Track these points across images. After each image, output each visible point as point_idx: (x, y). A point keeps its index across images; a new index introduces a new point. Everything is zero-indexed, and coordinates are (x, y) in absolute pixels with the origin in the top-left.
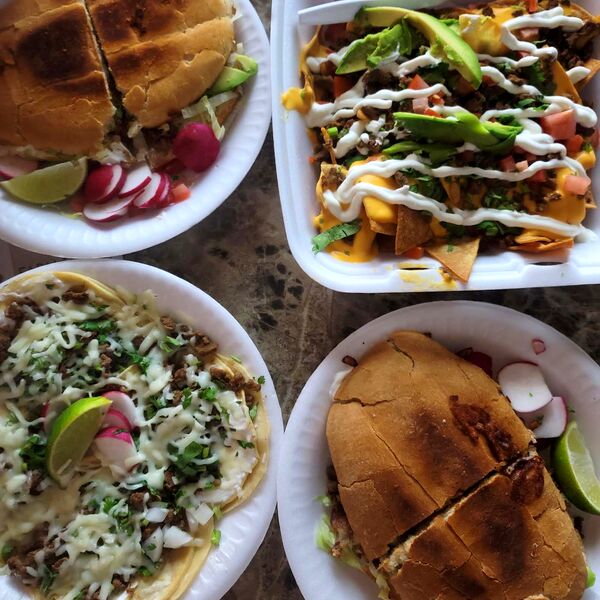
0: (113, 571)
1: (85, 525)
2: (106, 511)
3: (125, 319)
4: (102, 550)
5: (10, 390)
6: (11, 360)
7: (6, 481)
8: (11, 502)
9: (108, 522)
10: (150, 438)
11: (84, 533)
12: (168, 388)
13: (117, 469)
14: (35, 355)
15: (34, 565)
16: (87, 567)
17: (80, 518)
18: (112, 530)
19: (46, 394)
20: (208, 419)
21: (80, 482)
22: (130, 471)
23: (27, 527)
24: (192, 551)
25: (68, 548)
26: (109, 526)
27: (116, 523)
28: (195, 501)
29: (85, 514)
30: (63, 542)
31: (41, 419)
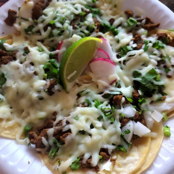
0: (100, 146)
1: (83, 114)
2: (96, 106)
3: (105, 10)
4: (93, 131)
5: (41, 34)
6: (43, 16)
7: (33, 82)
8: (35, 95)
9: (98, 113)
10: (121, 68)
11: (82, 118)
12: (132, 42)
13: (103, 82)
14: (58, 14)
15: (47, 137)
16: (83, 141)
17: (79, 109)
18: (100, 119)
19: (62, 37)
20: (159, 59)
21: (77, 90)
22: (111, 84)
23: (42, 114)
24: (150, 140)
25: (71, 127)
26: (98, 116)
27: (103, 115)
28: (151, 107)
29: (82, 107)
30: (68, 123)
31: (57, 51)
